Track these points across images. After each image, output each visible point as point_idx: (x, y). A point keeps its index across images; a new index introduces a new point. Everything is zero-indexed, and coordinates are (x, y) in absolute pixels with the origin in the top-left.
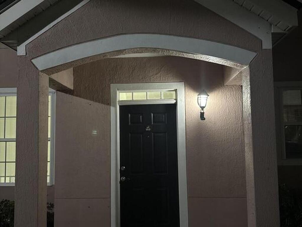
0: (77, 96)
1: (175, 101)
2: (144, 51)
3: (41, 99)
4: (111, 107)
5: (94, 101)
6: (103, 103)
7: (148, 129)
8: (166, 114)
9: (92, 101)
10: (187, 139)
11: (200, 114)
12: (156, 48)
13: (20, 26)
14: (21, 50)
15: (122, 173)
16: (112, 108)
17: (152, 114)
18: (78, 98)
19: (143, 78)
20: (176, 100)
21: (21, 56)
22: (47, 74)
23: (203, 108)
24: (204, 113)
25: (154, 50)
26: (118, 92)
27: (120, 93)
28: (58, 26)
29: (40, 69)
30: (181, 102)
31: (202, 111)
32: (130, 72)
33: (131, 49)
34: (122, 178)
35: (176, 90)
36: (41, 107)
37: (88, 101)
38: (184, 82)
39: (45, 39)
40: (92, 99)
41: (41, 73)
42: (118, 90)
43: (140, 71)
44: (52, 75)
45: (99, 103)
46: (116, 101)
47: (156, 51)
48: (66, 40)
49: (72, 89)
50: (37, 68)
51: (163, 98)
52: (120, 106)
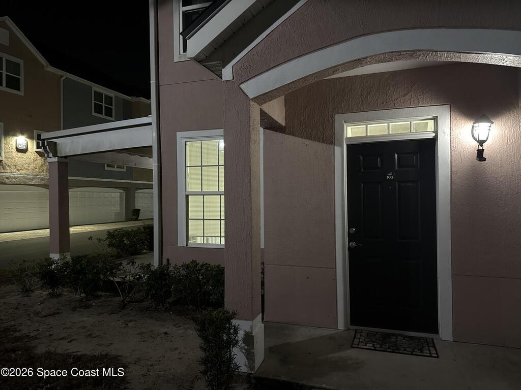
0: (289, 134)
1: (434, 134)
2: (395, 58)
3: (252, 136)
4: (335, 147)
5: (312, 140)
6: (324, 143)
7: (390, 176)
8: (419, 154)
9: (309, 139)
10: (453, 190)
11: (476, 152)
12: (417, 51)
13: (224, 41)
14: (227, 73)
15: (351, 237)
16: (337, 149)
17: (396, 155)
18: (291, 137)
19: (383, 103)
20: (436, 132)
21: (227, 81)
22: (258, 104)
23: (481, 143)
24: (483, 150)
25: (412, 53)
26: (345, 125)
27: (348, 127)
28: (273, 35)
29: (251, 97)
30: (445, 135)
31: (481, 148)
32: (364, 96)
33: (376, 55)
34: (350, 244)
35: (435, 119)
36: (252, 146)
37: (305, 141)
38: (449, 105)
39: (257, 55)
40: (309, 137)
41: (252, 103)
42: (345, 123)
43: (379, 93)
44: (263, 106)
45: (319, 142)
46: (343, 138)
47: (414, 56)
48: (284, 54)
49: (284, 125)
50: (247, 96)
51: (413, 131)
52: (347, 145)
